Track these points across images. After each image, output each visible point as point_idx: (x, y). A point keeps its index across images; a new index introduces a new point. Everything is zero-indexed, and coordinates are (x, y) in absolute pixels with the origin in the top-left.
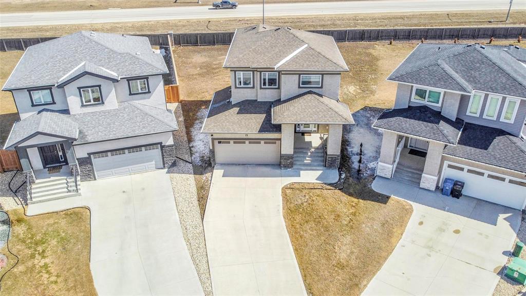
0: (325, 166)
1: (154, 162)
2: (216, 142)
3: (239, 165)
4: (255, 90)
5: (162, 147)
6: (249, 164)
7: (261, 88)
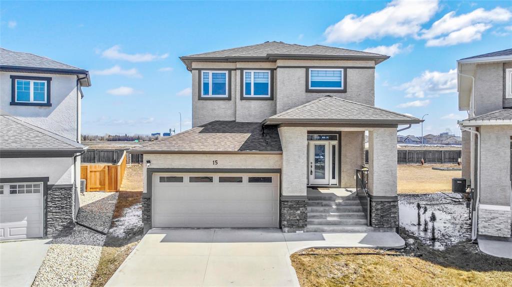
0: (371, 225)
1: (24, 222)
2: (156, 177)
3: (198, 228)
4: (232, 102)
5: (47, 188)
6: (219, 228)
7: (242, 98)
